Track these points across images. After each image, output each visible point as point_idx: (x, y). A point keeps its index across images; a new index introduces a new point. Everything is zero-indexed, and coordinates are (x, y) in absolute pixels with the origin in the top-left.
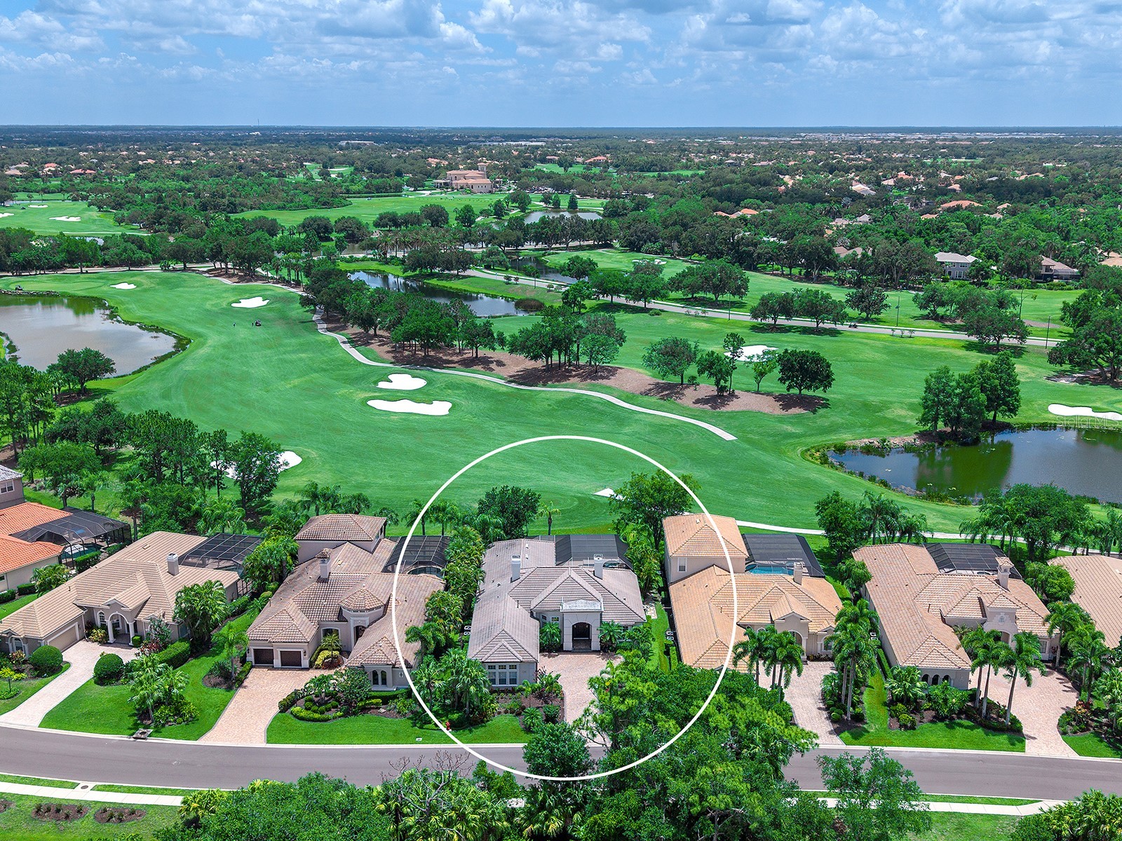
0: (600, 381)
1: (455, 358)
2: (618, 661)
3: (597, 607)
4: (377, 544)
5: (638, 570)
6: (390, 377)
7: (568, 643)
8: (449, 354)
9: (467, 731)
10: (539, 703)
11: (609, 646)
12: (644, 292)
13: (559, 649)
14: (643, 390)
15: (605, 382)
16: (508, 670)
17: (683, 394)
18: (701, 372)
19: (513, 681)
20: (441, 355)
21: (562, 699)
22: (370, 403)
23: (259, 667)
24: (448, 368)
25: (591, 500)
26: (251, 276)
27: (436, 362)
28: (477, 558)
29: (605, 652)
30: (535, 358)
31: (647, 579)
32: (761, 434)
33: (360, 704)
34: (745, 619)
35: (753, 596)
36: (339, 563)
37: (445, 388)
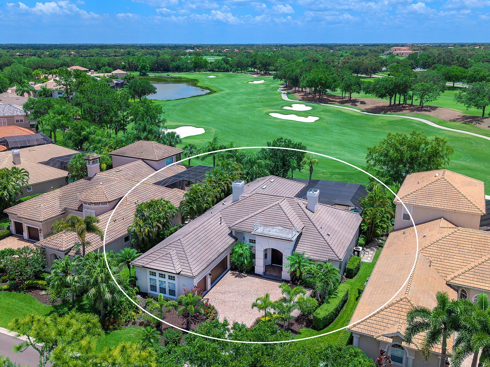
0: (423, 112)
1: (338, 100)
3: (291, 235)
4: (169, 167)
5: (365, 215)
6: (292, 105)
7: (260, 268)
8: (336, 98)
13: (251, 271)
14: (452, 119)
15: (427, 113)
16: (167, 280)
17: (482, 121)
19: (172, 292)
20: (330, 98)
22: (270, 114)
23: (15, 236)
24: (330, 103)
27: (325, 101)
31: (370, 223)
33: (26, 282)
34: (459, 279)
35: (477, 255)
36: (116, 171)
37: (321, 111)
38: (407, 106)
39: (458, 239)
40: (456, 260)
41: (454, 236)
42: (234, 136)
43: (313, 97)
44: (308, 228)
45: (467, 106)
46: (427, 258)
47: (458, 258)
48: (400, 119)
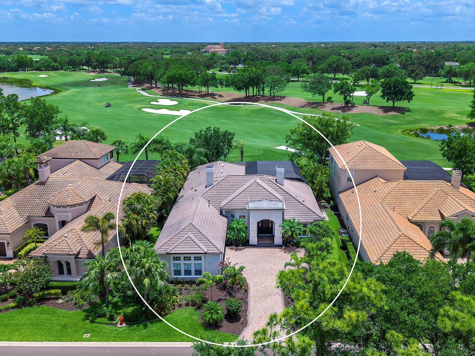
0: (276, 101)
1: (196, 94)
2: (301, 254)
3: (280, 205)
4: (106, 164)
5: (311, 183)
6: (158, 100)
7: (253, 238)
8: (193, 93)
9: (141, 326)
10: (222, 294)
11: (290, 242)
12: (298, 71)
13: (246, 243)
14: (301, 105)
15: (279, 102)
16: (193, 262)
17: (325, 106)
18: (335, 91)
19: (198, 272)
20: (189, 93)
21: (246, 291)
22: (142, 109)
24: (192, 98)
25: (272, 151)
26: (103, 72)
27: (185, 95)
28: (182, 173)
29: (286, 246)
30: (239, 89)
31: (319, 190)
32: (374, 123)
33: (37, 295)
34: (417, 217)
35: (420, 198)
36: (64, 172)
37: (188, 105)
38: (260, 97)
39: (403, 189)
40: (408, 204)
41: (399, 187)
42: (124, 132)
43: (173, 92)
44: (287, 198)
45: (313, 93)
46: (388, 206)
47: (408, 202)
48: (259, 108)
